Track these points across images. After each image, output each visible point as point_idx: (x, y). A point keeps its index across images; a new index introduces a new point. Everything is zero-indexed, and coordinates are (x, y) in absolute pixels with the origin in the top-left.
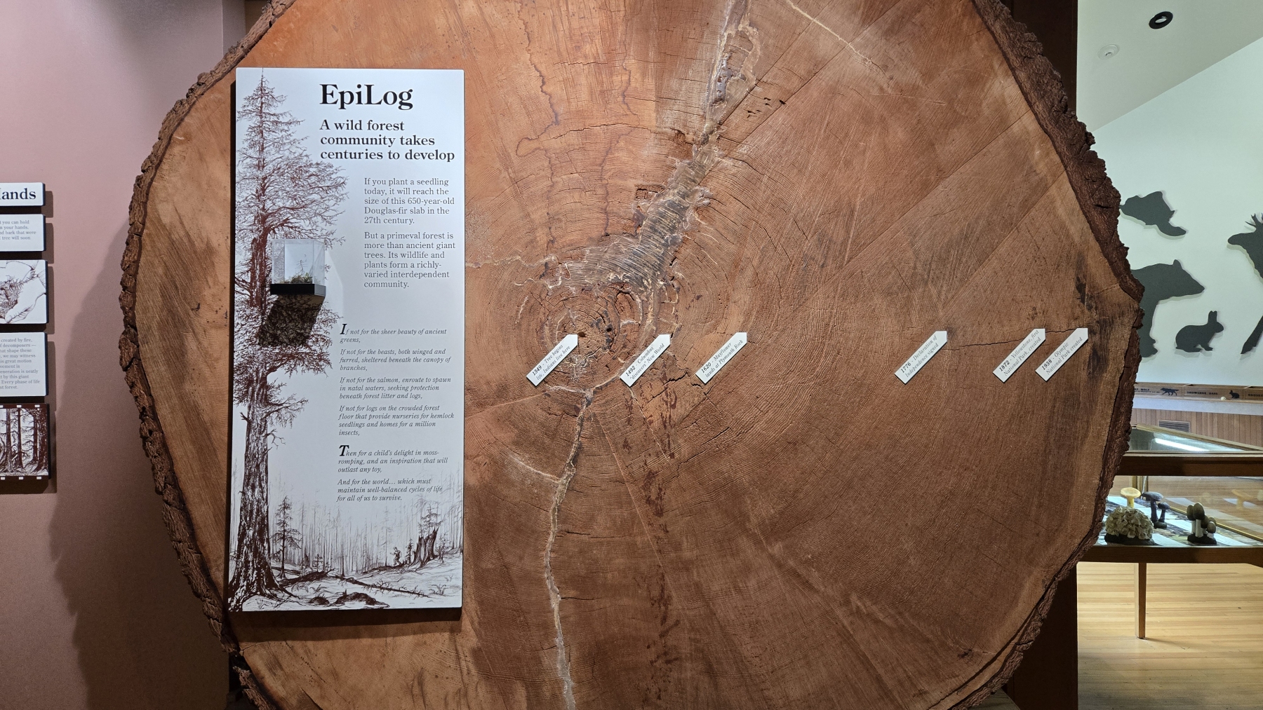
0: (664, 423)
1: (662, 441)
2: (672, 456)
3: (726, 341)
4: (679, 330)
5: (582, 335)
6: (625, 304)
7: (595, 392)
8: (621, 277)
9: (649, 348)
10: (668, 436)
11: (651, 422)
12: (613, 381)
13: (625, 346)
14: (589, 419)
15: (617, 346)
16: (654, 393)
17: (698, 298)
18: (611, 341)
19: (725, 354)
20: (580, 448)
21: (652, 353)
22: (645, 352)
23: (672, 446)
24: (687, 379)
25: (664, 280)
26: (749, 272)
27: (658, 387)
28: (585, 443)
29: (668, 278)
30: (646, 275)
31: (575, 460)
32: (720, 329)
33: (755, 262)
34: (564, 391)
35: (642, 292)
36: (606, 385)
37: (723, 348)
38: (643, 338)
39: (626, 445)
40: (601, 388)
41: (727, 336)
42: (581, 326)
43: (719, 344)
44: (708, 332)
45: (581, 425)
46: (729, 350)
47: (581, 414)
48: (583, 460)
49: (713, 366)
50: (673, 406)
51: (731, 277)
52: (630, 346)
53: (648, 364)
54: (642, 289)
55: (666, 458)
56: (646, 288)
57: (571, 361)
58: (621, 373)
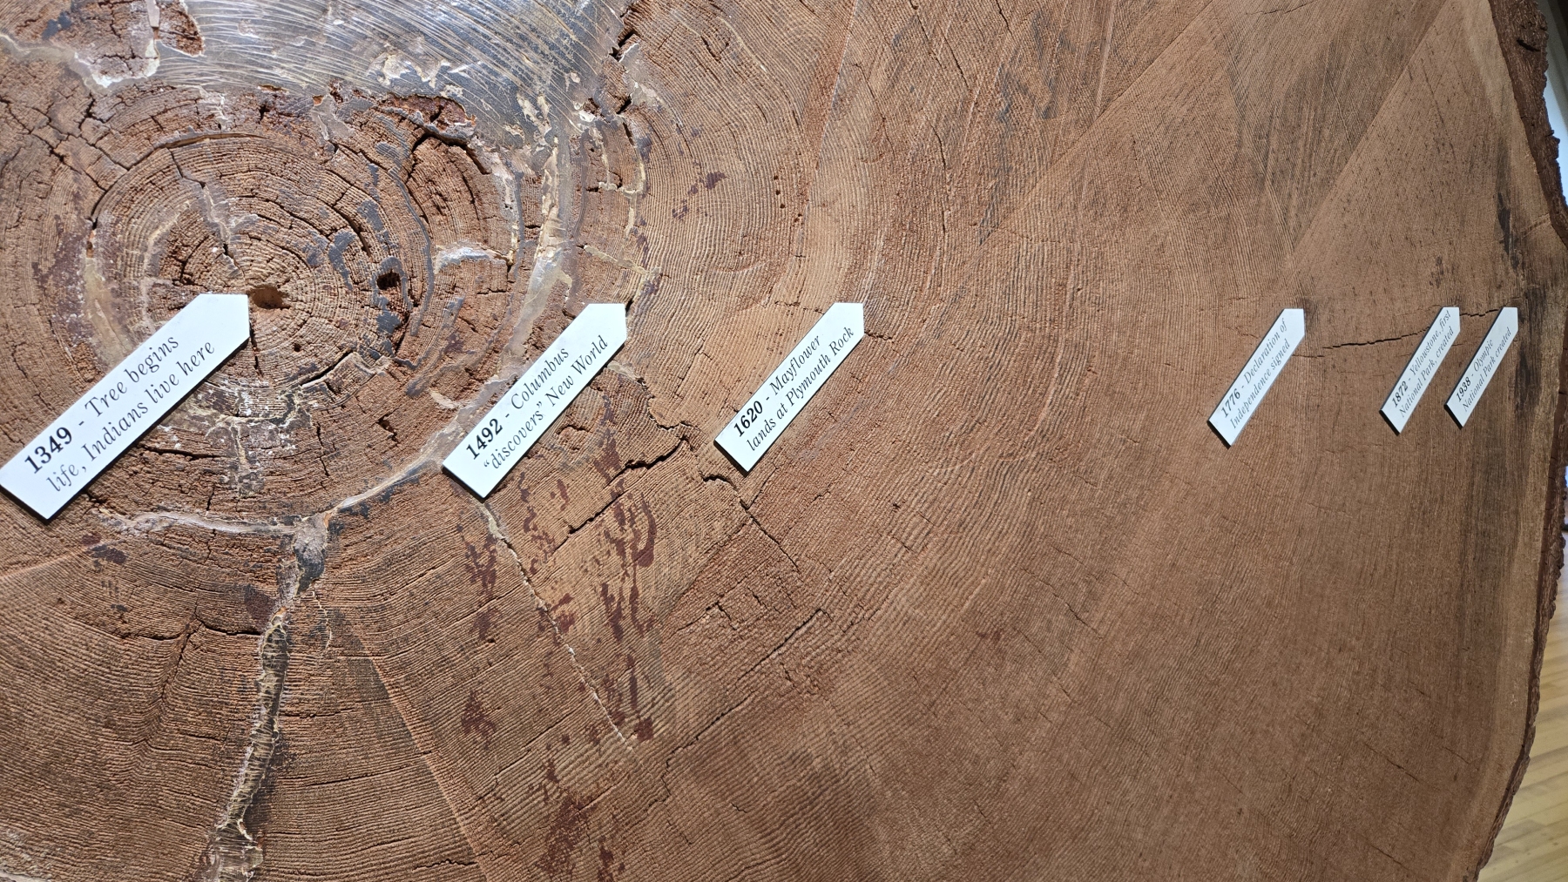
0: (615, 618)
1: (607, 684)
2: (644, 730)
3: (803, 328)
4: (652, 289)
5: (266, 298)
6: (449, 184)
7: (335, 529)
8: (430, 78)
9: (551, 352)
10: (631, 663)
11: (567, 622)
12: (413, 480)
13: (455, 347)
14: (314, 638)
15: (425, 344)
16: (574, 516)
17: (713, 180)
18: (398, 326)
19: (803, 372)
20: (278, 758)
21: (564, 370)
22: (539, 365)
23: (645, 696)
24: (686, 461)
25: (593, 106)
26: (862, 110)
27: (591, 490)
28: (303, 736)
29: (610, 103)
30: (527, 79)
31: (256, 812)
32: (781, 290)
33: (878, 82)
34: (191, 534)
35: (517, 143)
36: (386, 497)
37: (797, 352)
38: (527, 315)
39: (474, 718)
40: (363, 510)
41: (804, 314)
42: (259, 261)
43: (781, 341)
44: (747, 301)
45: (280, 667)
46: (812, 362)
47: (278, 620)
48: (292, 803)
49: (769, 412)
50: (645, 557)
51: (810, 119)
52: (476, 346)
53: (552, 412)
54: (515, 132)
55: (624, 740)
56: (529, 127)
57: (222, 403)
58: (448, 447)
